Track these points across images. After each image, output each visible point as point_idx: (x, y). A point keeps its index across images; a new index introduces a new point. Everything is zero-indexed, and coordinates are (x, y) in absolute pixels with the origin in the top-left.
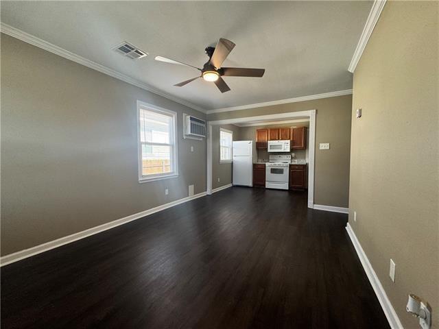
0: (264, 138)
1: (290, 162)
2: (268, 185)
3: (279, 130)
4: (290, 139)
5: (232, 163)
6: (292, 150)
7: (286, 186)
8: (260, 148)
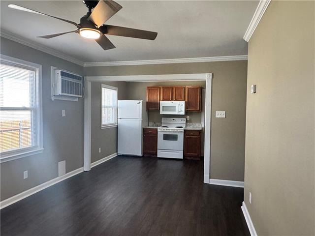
0: (156, 97)
1: (184, 126)
2: (160, 154)
3: (172, 88)
4: (184, 100)
5: (117, 127)
6: (187, 112)
7: (180, 155)
8: (151, 109)
